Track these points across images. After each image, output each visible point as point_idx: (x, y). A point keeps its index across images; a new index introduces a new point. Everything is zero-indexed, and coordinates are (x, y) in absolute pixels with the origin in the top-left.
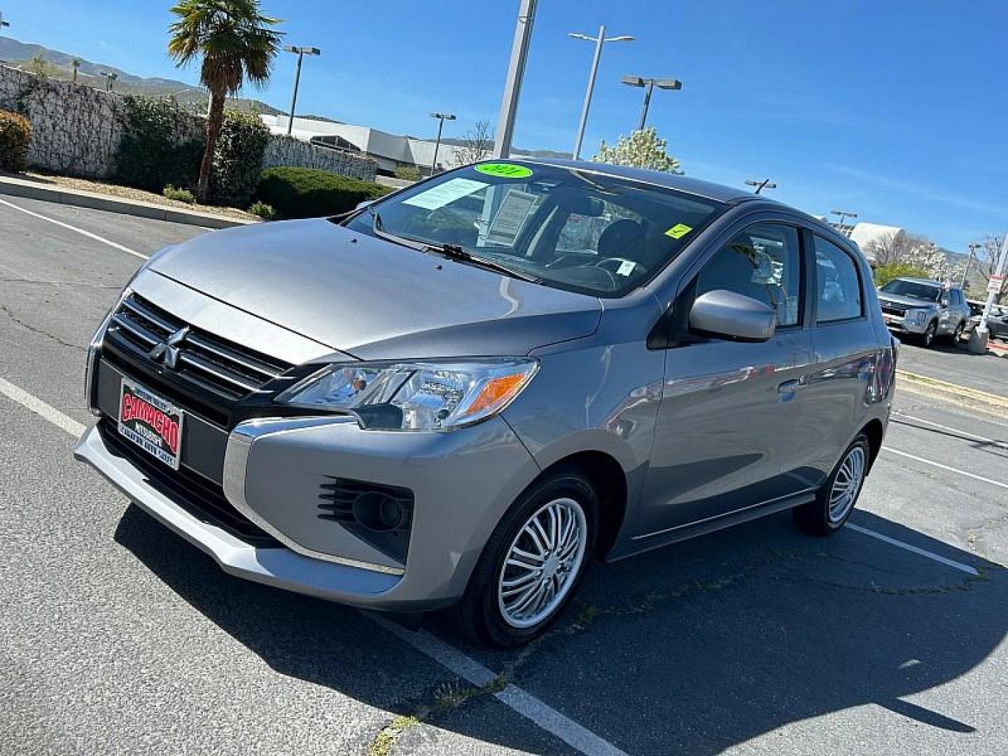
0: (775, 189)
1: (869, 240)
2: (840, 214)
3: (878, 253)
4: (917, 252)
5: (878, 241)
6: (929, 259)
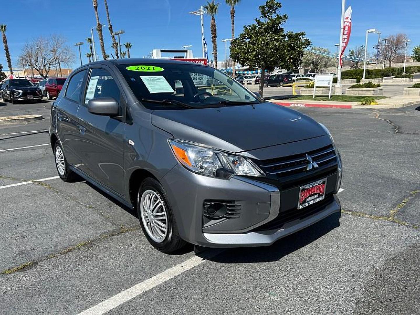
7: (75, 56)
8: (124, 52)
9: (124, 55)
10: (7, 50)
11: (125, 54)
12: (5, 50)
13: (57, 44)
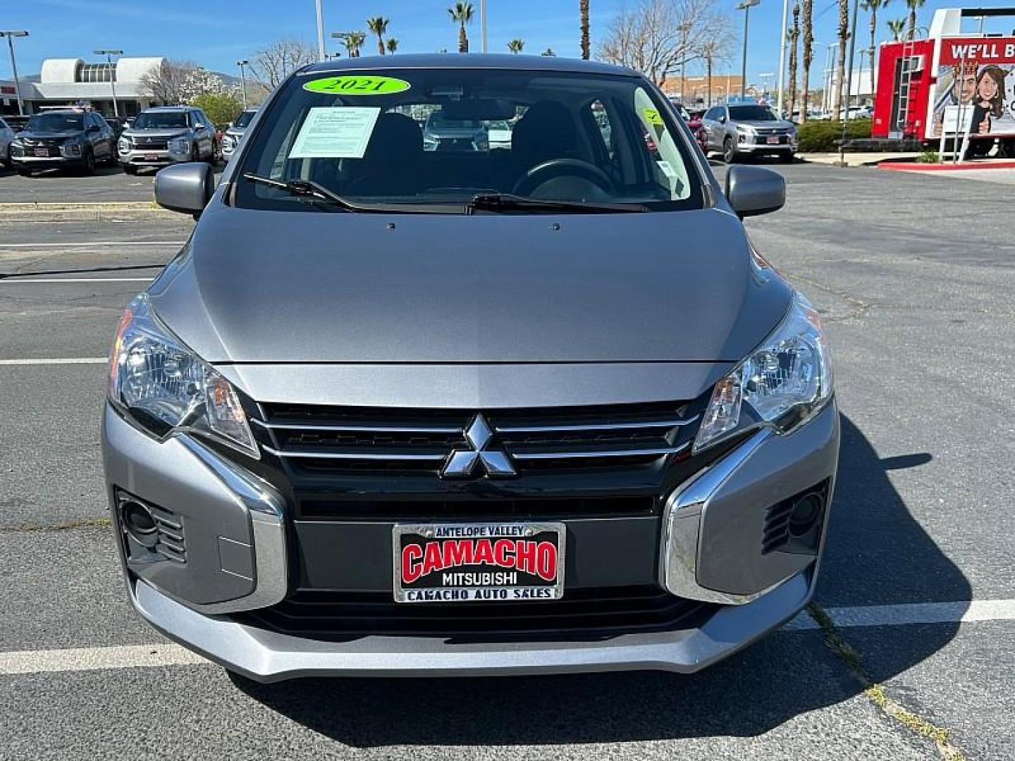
0: (27, 37)
1: (140, 75)
2: (103, 53)
3: (154, 89)
4: (192, 79)
5: (149, 75)
6: (206, 83)
7: (734, 38)
8: (901, 21)
9: (898, 28)
10: (585, 29)
11: (902, 25)
12: (581, 31)
13: (694, 10)
